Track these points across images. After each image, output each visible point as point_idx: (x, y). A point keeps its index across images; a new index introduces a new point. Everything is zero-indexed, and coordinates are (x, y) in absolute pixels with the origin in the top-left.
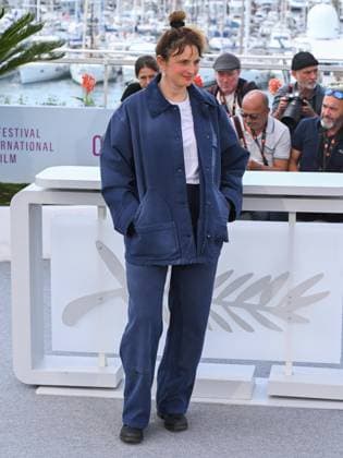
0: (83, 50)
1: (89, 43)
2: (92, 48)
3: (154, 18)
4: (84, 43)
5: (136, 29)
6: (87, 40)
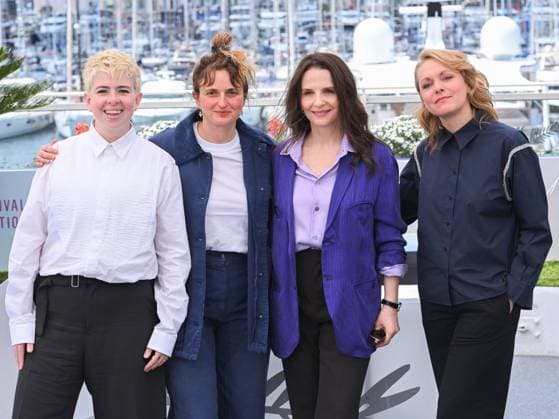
0: (69, 93)
1: (77, 84)
3: (162, 47)
4: (69, 85)
5: (139, 63)
6: (74, 81)
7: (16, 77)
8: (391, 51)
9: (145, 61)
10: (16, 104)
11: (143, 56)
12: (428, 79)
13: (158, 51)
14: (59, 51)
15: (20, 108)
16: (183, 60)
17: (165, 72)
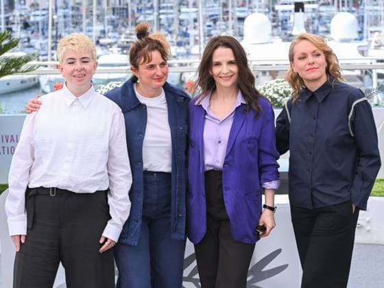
0: (49, 63)
4: (50, 57)
5: (98, 42)
6: (53, 54)
8: (270, 35)
10: (13, 70)
11: (100, 38)
12: (304, 54)
13: (110, 34)
14: (43, 34)
15: (16, 72)
16: (128, 40)
17: (115, 49)
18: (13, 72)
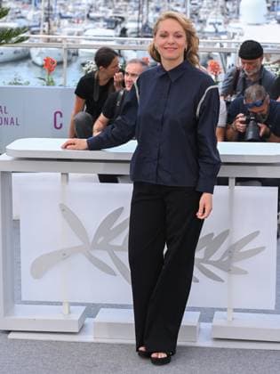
0: (41, 35)
1: (46, 29)
2: (49, 34)
3: (104, 6)
4: (41, 28)
5: (88, 16)
6: (44, 26)
7: (5, 21)
9: (92, 15)
10: (3, 41)
11: (90, 11)
12: (166, 32)
13: (101, 8)
14: (35, 5)
15: (7, 43)
16: (117, 15)
17: (102, 23)
18: (3, 43)
